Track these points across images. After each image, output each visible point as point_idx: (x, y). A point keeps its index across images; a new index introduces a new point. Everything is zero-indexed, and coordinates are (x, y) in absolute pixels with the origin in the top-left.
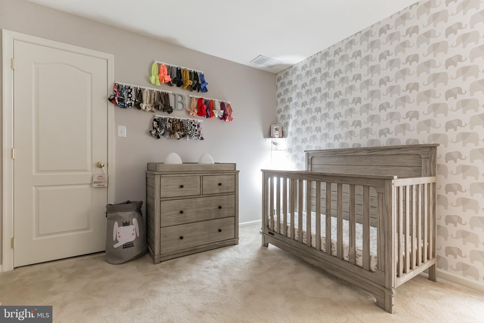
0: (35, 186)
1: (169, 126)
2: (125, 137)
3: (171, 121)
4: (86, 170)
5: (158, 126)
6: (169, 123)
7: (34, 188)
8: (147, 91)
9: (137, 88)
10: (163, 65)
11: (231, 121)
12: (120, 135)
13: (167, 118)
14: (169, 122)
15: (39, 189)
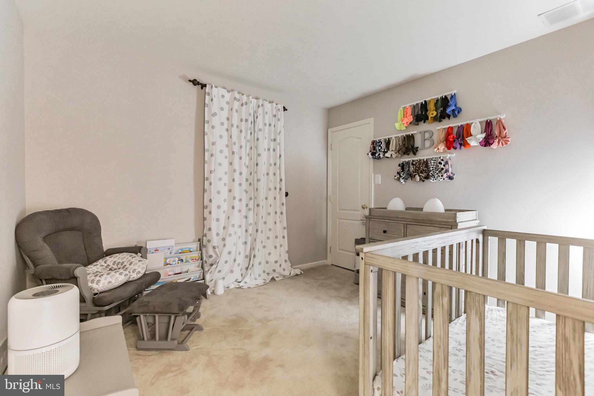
0: (338, 218)
1: (412, 168)
2: (380, 183)
3: (414, 163)
4: (358, 210)
5: (402, 170)
6: (412, 166)
7: (338, 219)
8: (393, 139)
9: (386, 139)
10: (408, 107)
11: (504, 146)
12: (377, 183)
13: (410, 161)
14: (413, 164)
15: (341, 221)
